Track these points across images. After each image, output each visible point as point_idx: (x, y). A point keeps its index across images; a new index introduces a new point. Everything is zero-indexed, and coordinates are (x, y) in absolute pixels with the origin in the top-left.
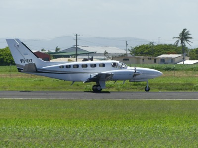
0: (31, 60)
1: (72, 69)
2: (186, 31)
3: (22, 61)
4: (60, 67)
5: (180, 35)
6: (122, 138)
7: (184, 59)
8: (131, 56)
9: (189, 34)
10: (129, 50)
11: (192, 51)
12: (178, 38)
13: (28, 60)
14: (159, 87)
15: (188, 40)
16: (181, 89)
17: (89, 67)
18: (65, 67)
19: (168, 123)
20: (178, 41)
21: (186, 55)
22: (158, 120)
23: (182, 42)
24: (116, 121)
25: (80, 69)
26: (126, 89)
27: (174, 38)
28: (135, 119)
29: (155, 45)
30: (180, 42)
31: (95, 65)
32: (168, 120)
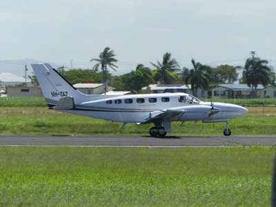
0: (67, 92)
1: (123, 106)
2: (109, 51)
3: (54, 94)
4: (107, 102)
5: (101, 56)
6: (19, 200)
7: (106, 90)
8: (33, 85)
9: (113, 55)
10: (30, 77)
11: (117, 78)
12: (98, 60)
13: (63, 94)
14: (71, 129)
15: (112, 63)
16: (102, 132)
17: (147, 102)
18: (113, 102)
19: (84, 179)
20: (98, 65)
21: (109, 85)
22: (70, 176)
23: (103, 66)
24: (11, 177)
25: (135, 105)
26: (25, 131)
27: (92, 60)
28: (37, 174)
29: (66, 70)
30: (100, 66)
31: (154, 100)
32: (84, 176)
